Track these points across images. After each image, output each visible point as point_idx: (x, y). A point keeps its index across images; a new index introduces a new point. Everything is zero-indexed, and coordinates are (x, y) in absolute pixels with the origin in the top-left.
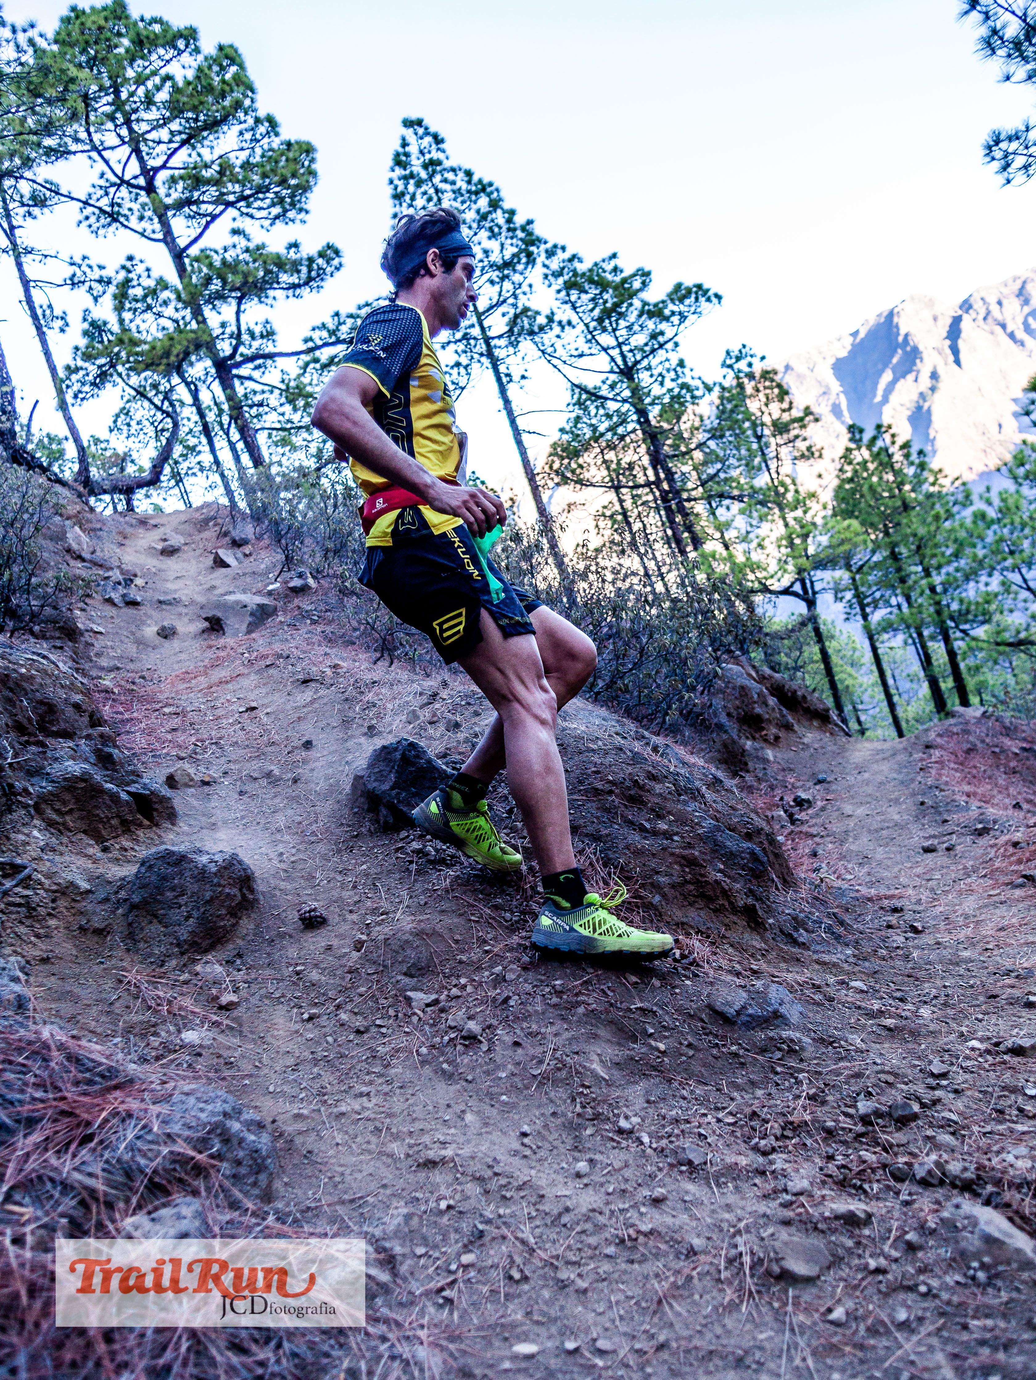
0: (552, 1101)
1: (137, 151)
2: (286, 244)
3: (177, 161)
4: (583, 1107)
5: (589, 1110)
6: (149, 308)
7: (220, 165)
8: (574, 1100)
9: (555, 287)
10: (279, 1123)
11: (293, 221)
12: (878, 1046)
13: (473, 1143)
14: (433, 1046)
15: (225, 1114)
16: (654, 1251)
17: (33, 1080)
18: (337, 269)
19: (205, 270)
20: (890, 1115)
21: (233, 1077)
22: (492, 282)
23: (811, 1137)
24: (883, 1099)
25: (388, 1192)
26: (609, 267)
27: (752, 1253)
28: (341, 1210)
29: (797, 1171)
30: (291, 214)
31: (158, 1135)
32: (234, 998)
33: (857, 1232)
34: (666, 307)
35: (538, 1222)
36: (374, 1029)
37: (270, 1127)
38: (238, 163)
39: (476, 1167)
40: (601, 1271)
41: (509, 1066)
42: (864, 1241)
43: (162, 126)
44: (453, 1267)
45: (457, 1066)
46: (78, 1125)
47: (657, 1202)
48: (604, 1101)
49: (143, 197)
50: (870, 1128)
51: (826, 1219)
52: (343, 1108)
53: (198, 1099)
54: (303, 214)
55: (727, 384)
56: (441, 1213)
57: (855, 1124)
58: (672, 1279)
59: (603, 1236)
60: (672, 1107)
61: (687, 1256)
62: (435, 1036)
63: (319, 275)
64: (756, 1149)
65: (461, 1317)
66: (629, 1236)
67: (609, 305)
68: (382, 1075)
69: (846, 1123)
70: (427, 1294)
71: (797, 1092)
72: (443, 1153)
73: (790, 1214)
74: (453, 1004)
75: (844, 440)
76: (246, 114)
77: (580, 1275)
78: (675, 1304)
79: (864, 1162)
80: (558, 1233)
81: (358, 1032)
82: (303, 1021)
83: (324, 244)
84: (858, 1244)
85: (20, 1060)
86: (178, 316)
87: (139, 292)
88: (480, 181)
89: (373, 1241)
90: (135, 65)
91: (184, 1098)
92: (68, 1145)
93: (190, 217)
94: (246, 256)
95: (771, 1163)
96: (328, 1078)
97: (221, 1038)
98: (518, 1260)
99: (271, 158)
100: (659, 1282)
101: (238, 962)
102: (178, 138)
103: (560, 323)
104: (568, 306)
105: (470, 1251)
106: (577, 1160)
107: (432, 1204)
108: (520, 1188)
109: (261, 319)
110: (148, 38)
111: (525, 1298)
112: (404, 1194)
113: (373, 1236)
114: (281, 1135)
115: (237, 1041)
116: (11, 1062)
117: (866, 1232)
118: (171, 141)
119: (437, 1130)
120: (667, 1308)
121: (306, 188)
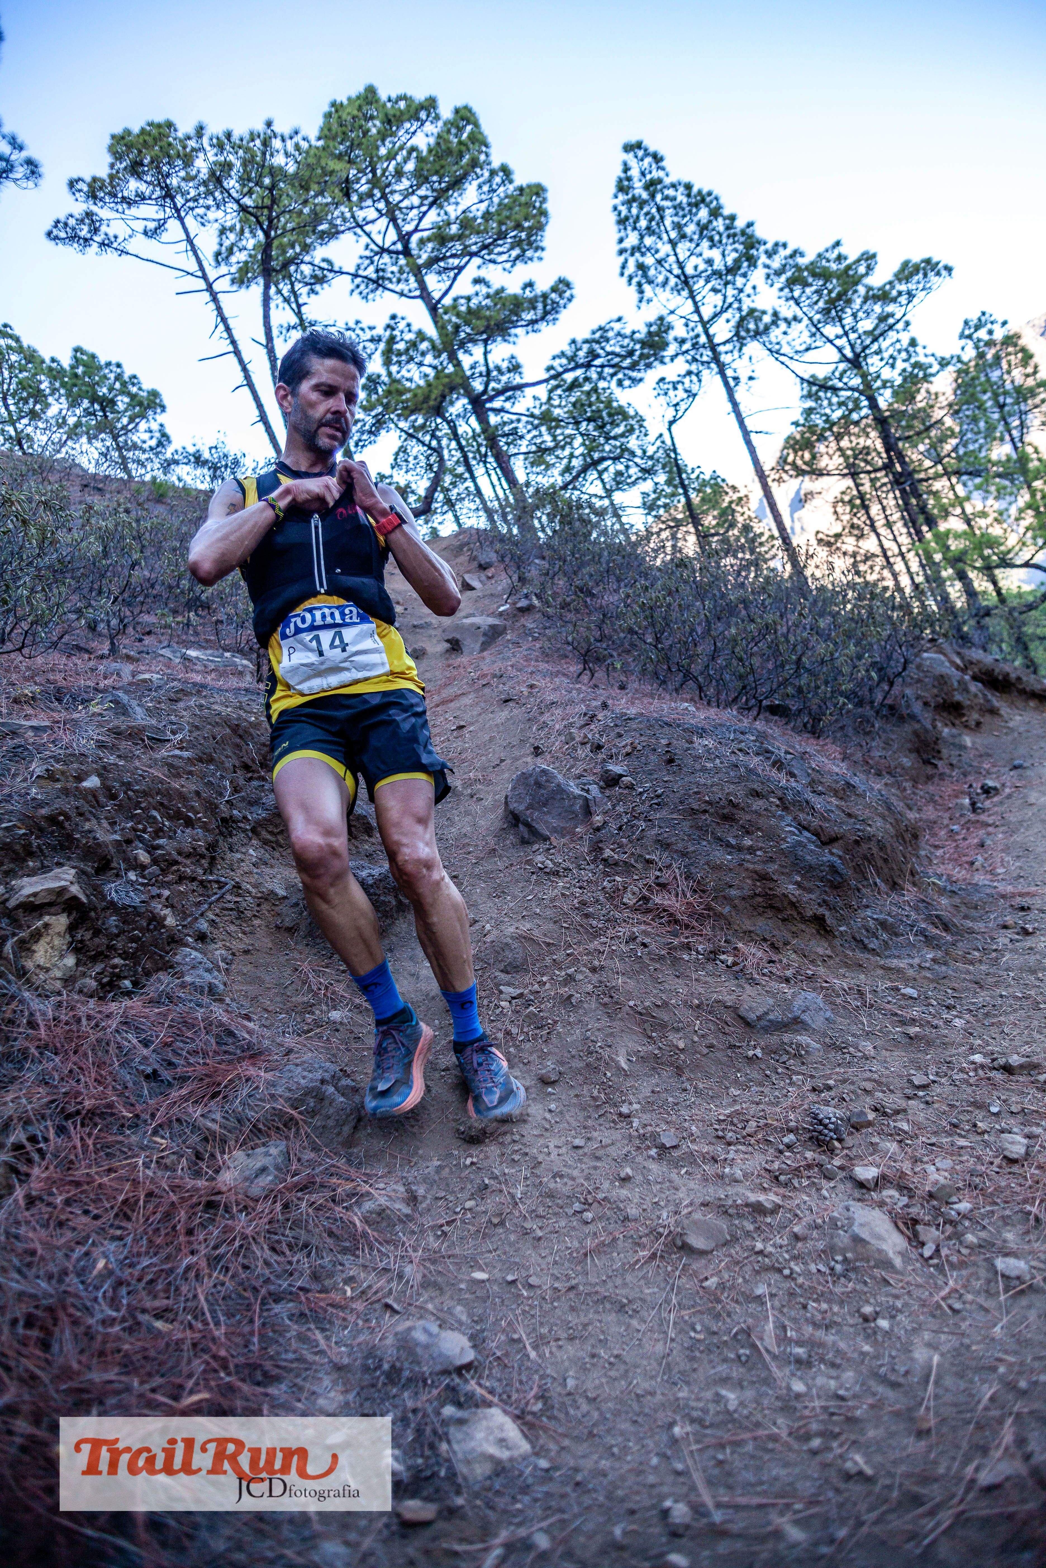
1: (394, 220)
2: (521, 285)
3: (426, 223)
6: (412, 359)
7: (464, 220)
9: (779, 286)
11: (531, 259)
12: (888, 1053)
15: (324, 1081)
18: (571, 300)
19: (454, 319)
22: (714, 290)
26: (832, 256)
30: (529, 254)
31: (264, 1095)
34: (893, 288)
35: (529, 1182)
38: (479, 214)
40: (557, 1225)
43: (412, 194)
46: (212, 1084)
48: (618, 1089)
49: (402, 261)
53: (304, 1069)
54: (540, 252)
55: (967, 356)
58: (603, 1238)
61: (623, 1222)
63: (554, 309)
67: (834, 295)
71: (786, 1092)
74: (531, 997)
76: (483, 168)
77: (541, 1227)
83: (556, 278)
85: (189, 1034)
86: (436, 362)
87: (402, 346)
88: (700, 193)
89: (407, 1184)
90: (386, 143)
91: (294, 1067)
92: (203, 1098)
93: (439, 273)
94: (488, 302)
99: (507, 205)
100: (593, 1239)
102: (427, 202)
103: (785, 320)
104: (792, 303)
105: (474, 1199)
108: (526, 1154)
109: (507, 356)
110: (395, 116)
116: (183, 1036)
118: (421, 206)
121: (540, 227)
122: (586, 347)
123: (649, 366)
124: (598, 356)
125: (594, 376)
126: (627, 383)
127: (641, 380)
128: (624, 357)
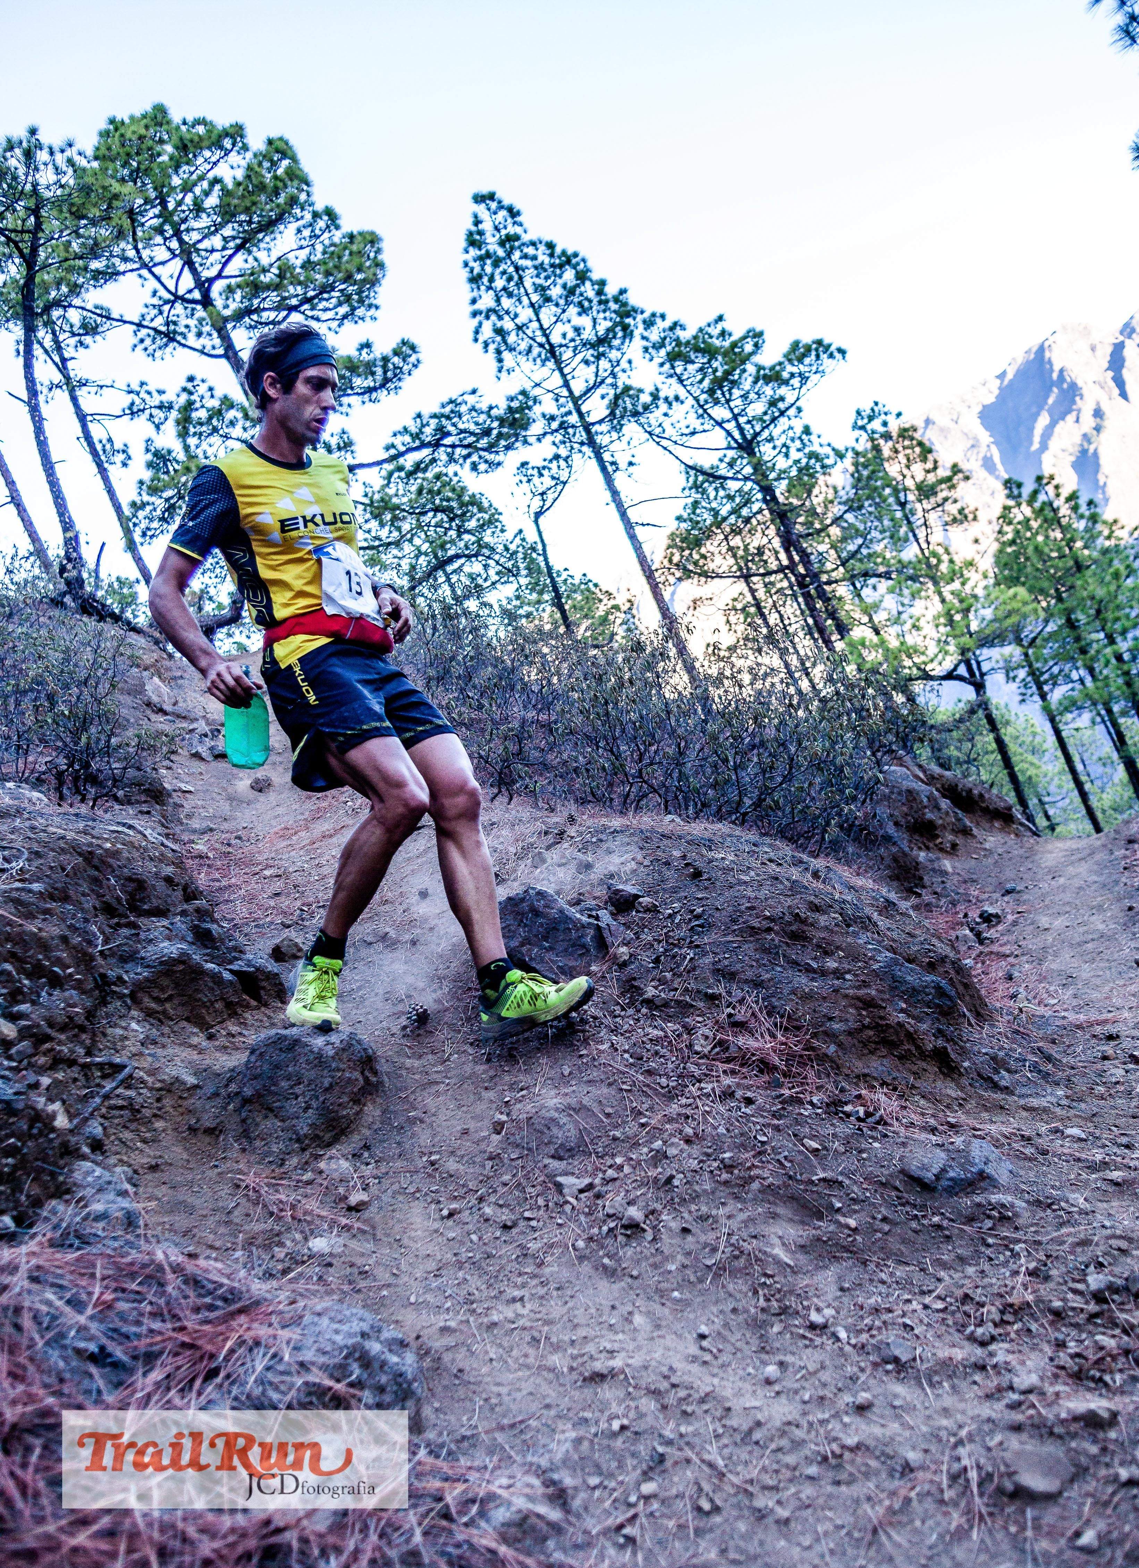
0: (730, 1295)
1: (189, 263)
2: (356, 345)
4: (768, 1300)
5: (775, 1304)
6: (215, 430)
7: (279, 268)
8: (756, 1292)
9: (657, 361)
10: (424, 1339)
11: (363, 319)
12: (1105, 1205)
13: (644, 1350)
14: (591, 1239)
15: (364, 1335)
16: (863, 1469)
17: (149, 1308)
18: (415, 366)
20: (1127, 1289)
21: (370, 1288)
22: (587, 362)
23: (1036, 1320)
24: (1117, 1270)
25: (553, 1413)
26: (715, 331)
27: (979, 1467)
28: (500, 1437)
29: (1023, 1363)
30: (360, 312)
31: (289, 1364)
32: (363, 1197)
33: (1101, 1435)
34: (784, 369)
35: (725, 1441)
36: (522, 1223)
37: (414, 1345)
38: (298, 263)
39: (650, 1379)
40: (803, 1496)
41: (679, 1257)
42: (1111, 1447)
43: (213, 233)
44: (633, 1499)
45: (619, 1260)
46: (202, 1358)
47: (862, 1409)
48: (791, 1292)
49: (200, 312)
50: (1105, 1307)
51: (1063, 1422)
52: (495, 1318)
53: (332, 1319)
54: (373, 310)
55: (860, 448)
56: (614, 1435)
57: (1087, 1303)
58: (887, 1503)
59: (802, 1454)
60: (870, 1295)
61: (903, 1474)
62: (592, 1227)
63: (395, 375)
64: (972, 1338)
65: (646, 1559)
66: (833, 1452)
67: (719, 374)
68: (535, 1276)
69: (1076, 1302)
70: (605, 1532)
71: (1015, 1267)
72: (612, 1363)
73: (1018, 1417)
74: (610, 1187)
75: (1001, 498)
76: (303, 209)
77: (779, 1502)
78: (893, 1534)
79: (1102, 1348)
80: (750, 1452)
81: (506, 1227)
82: (443, 1218)
83: (399, 340)
84: (1104, 1450)
85: (134, 1286)
86: (246, 436)
87: (202, 414)
88: (564, 253)
89: (541, 1472)
90: (181, 171)
91: (316, 1319)
92: (192, 1381)
93: (250, 327)
95: (992, 1355)
96: (475, 1282)
97: (353, 1244)
98: (707, 1487)
99: (334, 254)
100: (873, 1507)
101: (366, 1154)
102: (232, 244)
103: (666, 399)
104: (674, 380)
105: (651, 1479)
106: (765, 1363)
107: (603, 1425)
108: (702, 1401)
110: (192, 141)
111: (718, 1532)
112: (571, 1415)
113: (539, 1466)
114: (427, 1353)
115: (370, 1246)
116: (124, 1290)
117: (1113, 1435)
118: (224, 248)
119: (602, 1336)
120: (884, 1538)
121: (374, 282)
122: (434, 422)
123: (508, 448)
124: (448, 434)
125: (444, 458)
126: (482, 467)
127: (499, 464)
128: (479, 436)
